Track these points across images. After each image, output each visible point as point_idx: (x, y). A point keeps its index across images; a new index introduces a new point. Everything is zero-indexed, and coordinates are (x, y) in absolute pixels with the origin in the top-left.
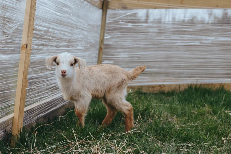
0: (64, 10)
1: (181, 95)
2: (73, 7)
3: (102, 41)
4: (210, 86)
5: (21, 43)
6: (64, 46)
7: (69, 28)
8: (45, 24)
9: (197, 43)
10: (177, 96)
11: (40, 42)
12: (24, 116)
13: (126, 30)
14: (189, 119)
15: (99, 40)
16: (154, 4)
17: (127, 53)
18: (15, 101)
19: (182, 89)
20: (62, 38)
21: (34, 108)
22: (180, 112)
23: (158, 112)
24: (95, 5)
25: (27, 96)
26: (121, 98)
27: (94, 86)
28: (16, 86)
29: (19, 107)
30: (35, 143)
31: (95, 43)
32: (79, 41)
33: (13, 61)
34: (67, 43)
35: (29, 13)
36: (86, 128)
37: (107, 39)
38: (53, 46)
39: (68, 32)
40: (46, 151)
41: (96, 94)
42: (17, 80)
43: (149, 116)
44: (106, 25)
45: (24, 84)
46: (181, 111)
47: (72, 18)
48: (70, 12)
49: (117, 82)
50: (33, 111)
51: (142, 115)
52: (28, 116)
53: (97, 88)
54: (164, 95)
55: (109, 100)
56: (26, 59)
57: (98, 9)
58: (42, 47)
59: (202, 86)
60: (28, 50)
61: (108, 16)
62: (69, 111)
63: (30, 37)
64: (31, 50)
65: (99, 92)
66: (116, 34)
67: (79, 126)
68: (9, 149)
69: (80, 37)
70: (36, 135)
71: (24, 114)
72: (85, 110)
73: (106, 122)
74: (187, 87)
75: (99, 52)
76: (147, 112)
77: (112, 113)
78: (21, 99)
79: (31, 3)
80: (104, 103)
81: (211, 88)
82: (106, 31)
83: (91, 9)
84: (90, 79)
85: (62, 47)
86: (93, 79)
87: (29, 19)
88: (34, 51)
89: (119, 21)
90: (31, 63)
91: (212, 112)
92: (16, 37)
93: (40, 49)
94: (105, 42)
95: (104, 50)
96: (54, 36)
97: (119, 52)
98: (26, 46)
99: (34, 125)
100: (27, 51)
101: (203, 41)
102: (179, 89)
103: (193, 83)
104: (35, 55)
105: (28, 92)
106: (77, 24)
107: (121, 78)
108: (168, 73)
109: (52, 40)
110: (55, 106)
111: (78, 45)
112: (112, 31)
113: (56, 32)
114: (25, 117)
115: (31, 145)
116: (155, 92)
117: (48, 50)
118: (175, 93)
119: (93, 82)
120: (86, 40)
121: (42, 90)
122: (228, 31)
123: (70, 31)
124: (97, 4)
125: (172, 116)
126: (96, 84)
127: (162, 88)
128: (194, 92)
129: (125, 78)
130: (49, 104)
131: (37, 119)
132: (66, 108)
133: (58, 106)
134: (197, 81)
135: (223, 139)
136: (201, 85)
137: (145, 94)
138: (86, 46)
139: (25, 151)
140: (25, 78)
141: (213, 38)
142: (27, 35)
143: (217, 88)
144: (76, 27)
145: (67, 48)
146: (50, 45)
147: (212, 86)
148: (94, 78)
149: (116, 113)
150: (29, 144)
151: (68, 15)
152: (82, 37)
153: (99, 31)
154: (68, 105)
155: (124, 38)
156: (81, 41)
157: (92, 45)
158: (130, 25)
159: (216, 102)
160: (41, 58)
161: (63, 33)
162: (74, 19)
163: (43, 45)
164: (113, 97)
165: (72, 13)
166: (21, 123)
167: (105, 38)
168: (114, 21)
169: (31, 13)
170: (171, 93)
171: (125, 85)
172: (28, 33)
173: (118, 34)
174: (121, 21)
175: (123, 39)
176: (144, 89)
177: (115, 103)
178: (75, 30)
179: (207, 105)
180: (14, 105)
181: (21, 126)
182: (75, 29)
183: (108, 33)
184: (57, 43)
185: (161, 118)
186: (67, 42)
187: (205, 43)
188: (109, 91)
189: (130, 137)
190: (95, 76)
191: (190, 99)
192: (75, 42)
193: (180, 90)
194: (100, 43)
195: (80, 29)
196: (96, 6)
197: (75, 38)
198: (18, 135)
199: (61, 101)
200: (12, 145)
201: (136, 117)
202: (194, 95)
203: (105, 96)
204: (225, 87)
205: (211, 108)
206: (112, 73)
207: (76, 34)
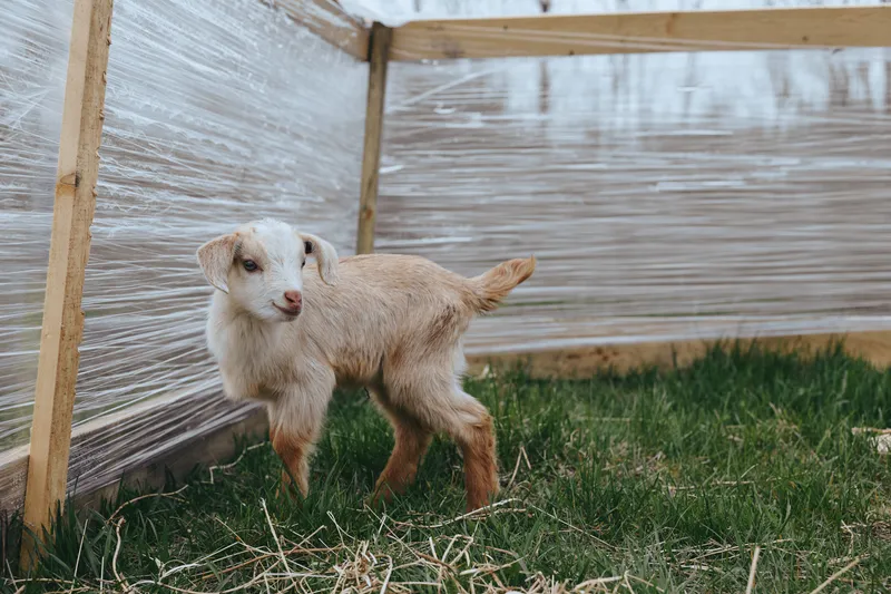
0: (222, 53)
1: (679, 384)
2: (255, 44)
3: (371, 182)
4: (791, 348)
5: (52, 170)
6: (223, 194)
7: (243, 125)
8: (148, 103)
9: (735, 182)
10: (664, 386)
11: (130, 172)
12: (71, 457)
13: (463, 139)
14: (714, 463)
15: (358, 180)
16: (563, 37)
17: (468, 229)
18: (36, 393)
19: (685, 359)
20: (215, 160)
21: (110, 426)
22: (678, 438)
23: (592, 443)
24: (341, 44)
25: (79, 377)
26: (443, 383)
27: (341, 338)
28: (38, 335)
29: (51, 418)
30: (115, 557)
31: (343, 190)
32: (280, 177)
33: (23, 237)
34: (235, 184)
35: (86, 54)
36: (314, 497)
37: (390, 175)
38: (181, 190)
39: (237, 140)
40: (159, 583)
41: (349, 365)
42: (42, 315)
43: (561, 455)
44: (386, 122)
45: (71, 328)
46: (683, 433)
47: (251, 85)
48: (243, 63)
49: (427, 320)
50: (105, 441)
51: (531, 451)
52: (86, 456)
53: (354, 344)
54: (616, 387)
55: (397, 391)
56: (74, 230)
57: (351, 60)
58: (136, 192)
59: (762, 347)
60: (85, 198)
61: (390, 87)
62: (250, 448)
63: (89, 148)
64: (94, 195)
65: (358, 360)
66: (426, 156)
67: (288, 493)
68: (14, 582)
69: (284, 161)
70: (118, 529)
71: (69, 449)
72: (309, 431)
73: (393, 478)
74: (702, 355)
75: (362, 223)
76: (551, 442)
77: (413, 443)
78: (57, 384)
79: (93, 15)
80: (380, 408)
81: (795, 354)
82: (385, 147)
83: (327, 58)
84: (324, 309)
85: (213, 196)
86: (337, 307)
87: (87, 78)
88: (106, 205)
89: (434, 107)
90: (95, 249)
91: (799, 435)
92: (36, 146)
93: (131, 200)
94: (385, 190)
95: (378, 217)
96: (182, 149)
97: (439, 224)
98: (74, 178)
99: (111, 494)
100: (77, 200)
101: (755, 175)
102: (671, 363)
103: (725, 336)
104: (110, 220)
105: (84, 364)
106: (274, 112)
107: (440, 305)
108: (629, 301)
109: (177, 168)
110: (194, 425)
111: (277, 193)
112: (409, 146)
113: (191, 135)
114: (74, 459)
115: (99, 567)
116: (581, 376)
117: (162, 206)
118: (658, 376)
119: (335, 319)
120: (307, 175)
121: (140, 359)
122: (850, 134)
123: (244, 138)
124: (347, 42)
125: (648, 454)
126: (347, 330)
127: (605, 359)
128: (730, 369)
129: (458, 303)
130: (171, 416)
131: (121, 471)
132: (235, 437)
133: (205, 428)
134: (740, 329)
135: (847, 528)
136: (755, 341)
137: (541, 383)
138: (310, 198)
139: (76, 586)
140: (74, 307)
141: (795, 161)
142: (77, 139)
143: (818, 353)
144: (270, 125)
145: (235, 203)
146: (168, 187)
147: (799, 345)
148: (340, 303)
149: (430, 441)
150: (92, 562)
151: (236, 76)
152: (293, 162)
153: (360, 145)
154: (242, 425)
155: (454, 170)
156: (289, 178)
157: (332, 196)
158: (476, 121)
159: (815, 399)
160: (131, 232)
161: (217, 141)
162: (262, 91)
163: (143, 183)
164: (412, 378)
165: (250, 66)
166: (60, 482)
167: (383, 170)
168: (416, 104)
169: (91, 53)
170: (643, 378)
171: (456, 330)
172: (82, 130)
173: (435, 156)
174: (441, 104)
175: (451, 173)
176: (537, 363)
177: (420, 402)
178: (268, 134)
179: (780, 410)
180: (29, 410)
181: (60, 494)
182: (266, 129)
183: (390, 153)
184: (195, 181)
185: (608, 464)
186: (234, 180)
187: (765, 182)
188: (397, 355)
189: (487, 527)
190: (344, 297)
191: (716, 395)
192: (263, 179)
193: (675, 364)
194: (362, 193)
195: (283, 130)
196: (345, 50)
197: (267, 165)
198: (48, 529)
199: (216, 408)
200: (24, 568)
201: (507, 459)
202: (731, 381)
203: (380, 373)
204: (849, 348)
205: (796, 423)
206: (406, 285)
207: (270, 150)
